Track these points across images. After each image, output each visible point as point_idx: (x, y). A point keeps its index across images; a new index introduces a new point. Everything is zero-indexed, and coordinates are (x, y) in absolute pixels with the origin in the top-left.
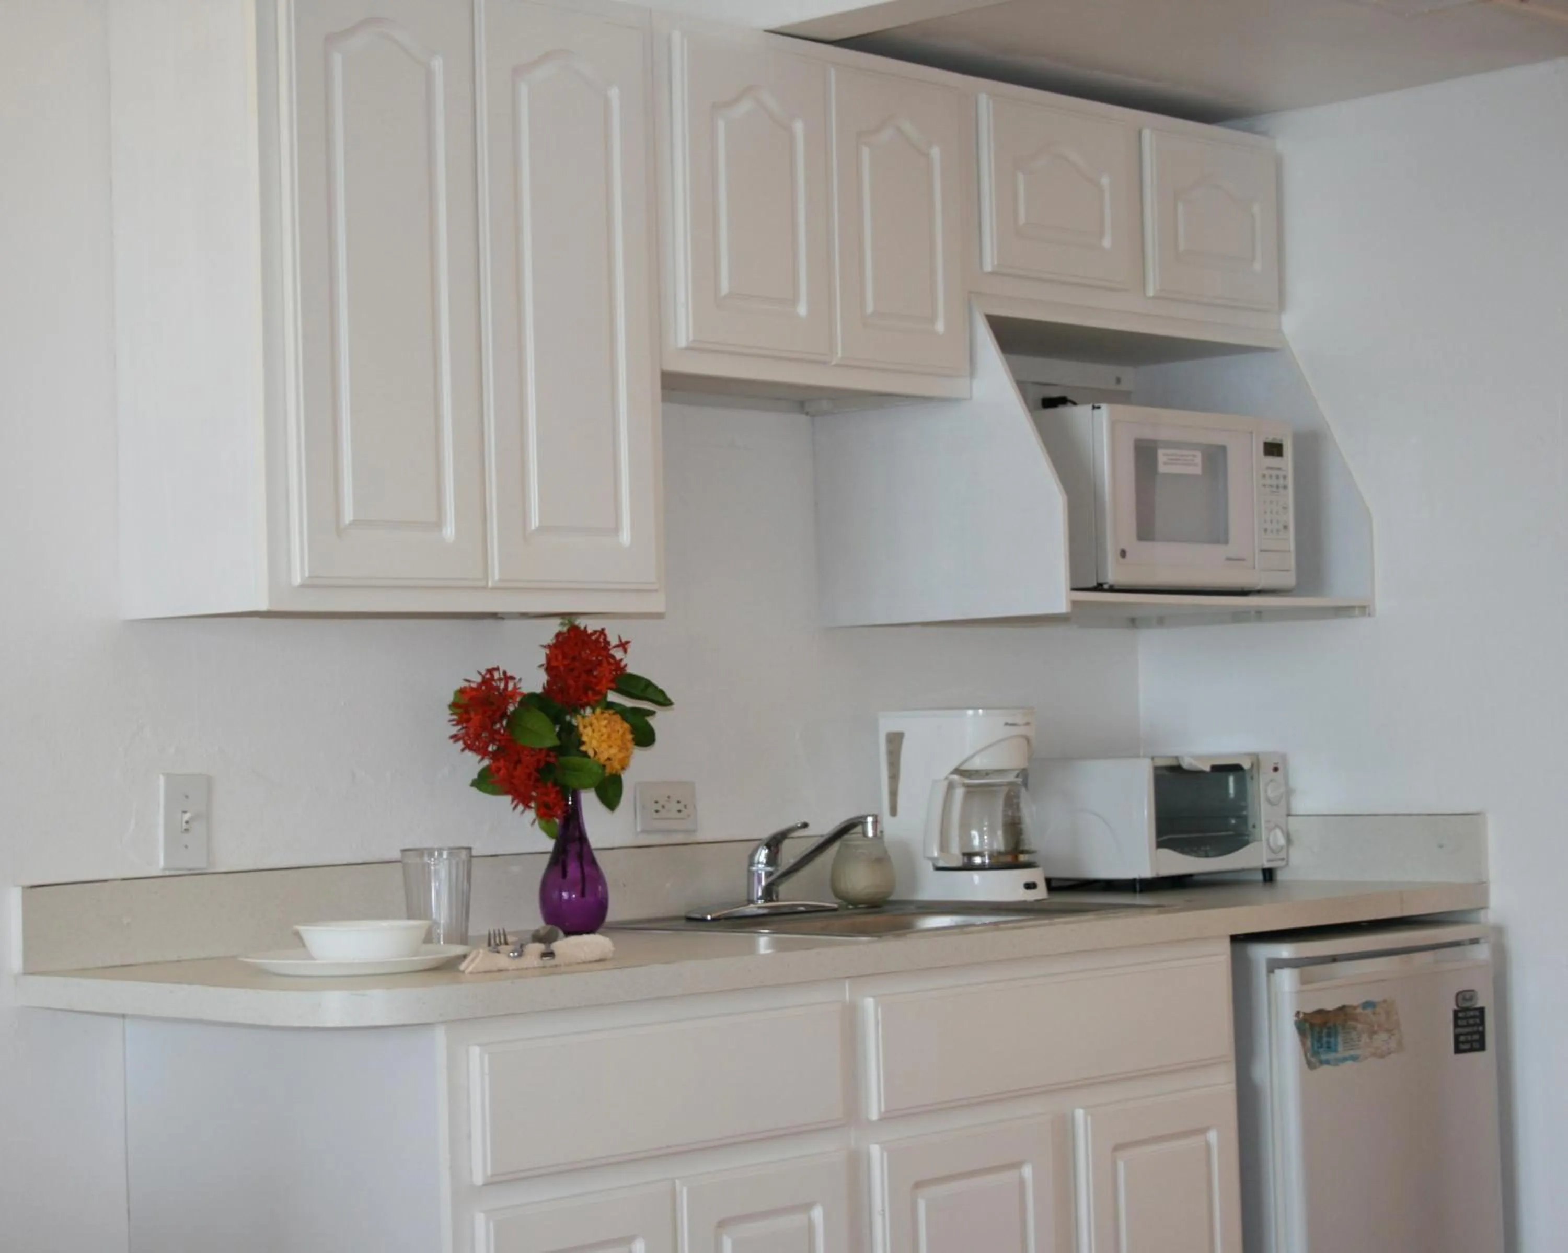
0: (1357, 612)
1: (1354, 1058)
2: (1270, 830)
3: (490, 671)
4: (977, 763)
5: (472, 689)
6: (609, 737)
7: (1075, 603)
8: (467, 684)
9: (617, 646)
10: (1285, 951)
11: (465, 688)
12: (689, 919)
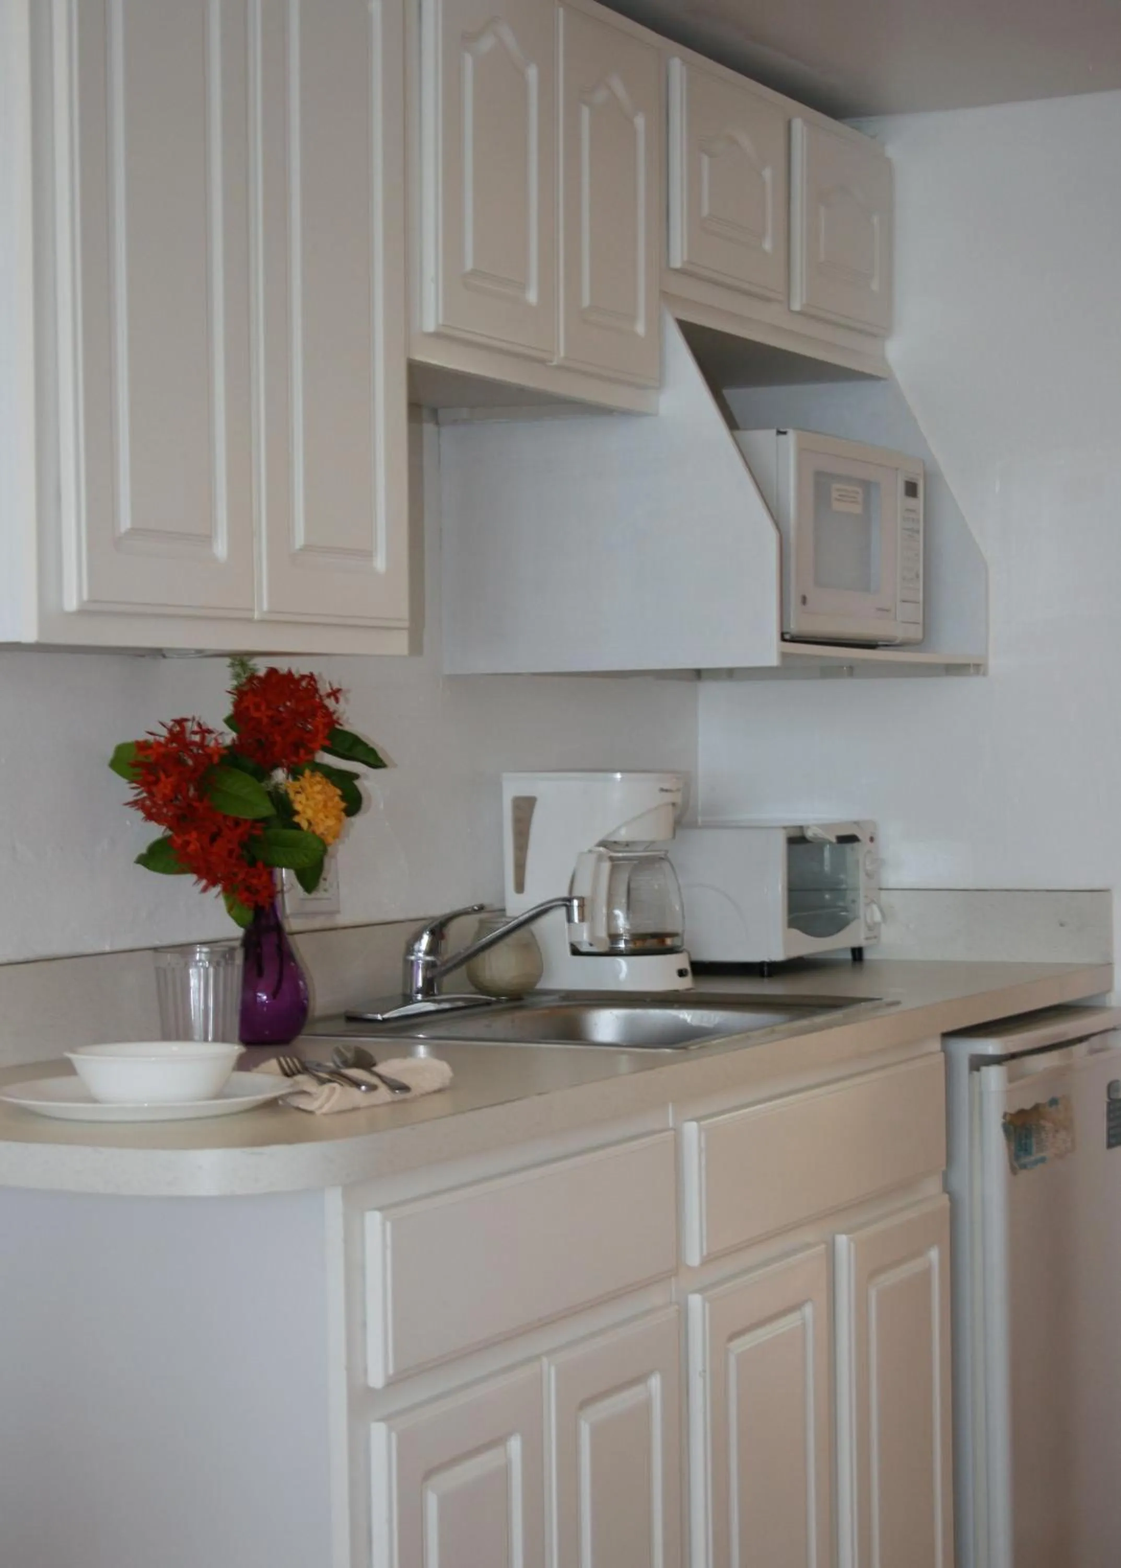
0: (972, 670)
1: (1043, 1160)
2: (868, 905)
3: (181, 722)
4: (623, 835)
5: (159, 744)
6: (325, 806)
7: (784, 656)
8: (151, 738)
9: (329, 695)
10: (991, 1046)
11: (146, 742)
12: (352, 1018)
